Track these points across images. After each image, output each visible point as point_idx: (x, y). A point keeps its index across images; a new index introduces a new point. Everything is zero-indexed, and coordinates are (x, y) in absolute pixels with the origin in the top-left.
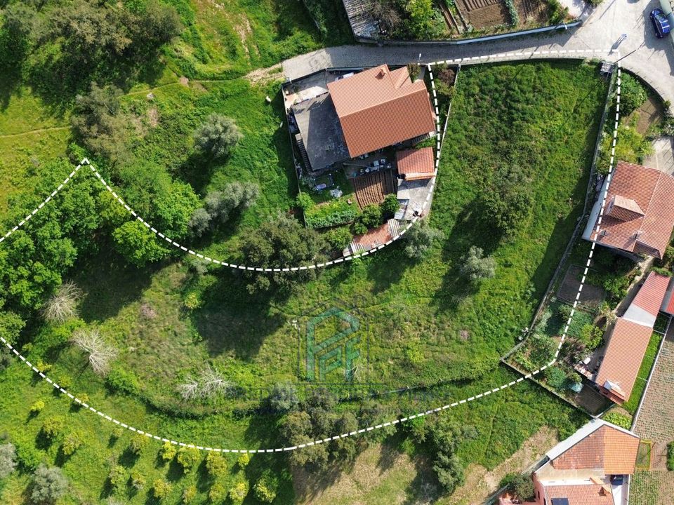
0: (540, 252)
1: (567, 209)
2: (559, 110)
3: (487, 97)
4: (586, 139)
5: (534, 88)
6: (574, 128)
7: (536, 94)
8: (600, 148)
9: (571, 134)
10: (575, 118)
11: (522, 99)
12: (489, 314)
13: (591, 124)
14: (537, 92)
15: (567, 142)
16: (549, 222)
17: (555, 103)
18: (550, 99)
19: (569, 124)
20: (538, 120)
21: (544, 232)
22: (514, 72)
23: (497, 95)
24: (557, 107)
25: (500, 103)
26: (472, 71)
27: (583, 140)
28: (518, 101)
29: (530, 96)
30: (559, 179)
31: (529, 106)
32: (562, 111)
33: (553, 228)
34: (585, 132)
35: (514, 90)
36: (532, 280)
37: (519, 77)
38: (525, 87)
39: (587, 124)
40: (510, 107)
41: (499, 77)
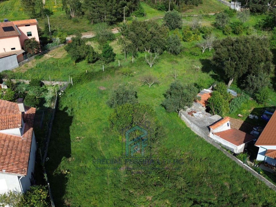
1: (66, 166)
21: (79, 144)
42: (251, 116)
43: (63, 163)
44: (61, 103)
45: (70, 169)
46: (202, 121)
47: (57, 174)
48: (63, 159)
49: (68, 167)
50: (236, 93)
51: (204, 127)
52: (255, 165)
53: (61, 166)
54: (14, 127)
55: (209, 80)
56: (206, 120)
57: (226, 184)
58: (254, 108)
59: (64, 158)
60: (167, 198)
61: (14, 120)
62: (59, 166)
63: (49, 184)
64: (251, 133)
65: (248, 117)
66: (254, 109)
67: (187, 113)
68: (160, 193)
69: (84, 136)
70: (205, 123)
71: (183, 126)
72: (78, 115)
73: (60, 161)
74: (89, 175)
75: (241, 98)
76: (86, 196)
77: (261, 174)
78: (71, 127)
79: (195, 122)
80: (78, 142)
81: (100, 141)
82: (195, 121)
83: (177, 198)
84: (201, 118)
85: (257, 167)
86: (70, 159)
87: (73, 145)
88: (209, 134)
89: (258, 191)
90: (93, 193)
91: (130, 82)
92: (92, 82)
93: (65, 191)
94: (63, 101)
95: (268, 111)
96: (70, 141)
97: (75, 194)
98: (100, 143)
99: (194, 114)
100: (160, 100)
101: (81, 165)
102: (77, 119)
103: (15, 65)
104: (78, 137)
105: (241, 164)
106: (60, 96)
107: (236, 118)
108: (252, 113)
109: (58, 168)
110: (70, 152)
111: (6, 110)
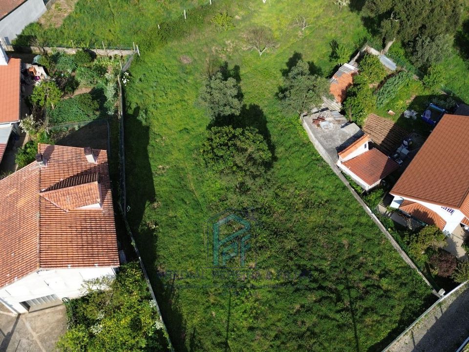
0: (155, 156)
1: (152, 216)
2: (251, 329)
3: (362, 285)
4: (181, 316)
5: (313, 334)
6: (210, 320)
7: (304, 329)
8: (153, 303)
9: (208, 307)
10: (219, 334)
11: (317, 306)
12: (174, 85)
13: (187, 340)
14: (305, 333)
15: (206, 293)
16: (165, 192)
17: (265, 336)
18: (277, 337)
19: (220, 321)
20: (269, 296)
21: (163, 178)
22: (362, 339)
23: (354, 293)
24: (259, 332)
25: (341, 287)
26: (418, 302)
27: (184, 310)
28: (319, 301)
29: (311, 320)
30: (186, 244)
31: (297, 306)
32: (244, 331)
33: (156, 187)
34: (189, 324)
35: (338, 312)
36: (147, 128)
37: (350, 335)
38: (328, 325)
39: (193, 337)
40: (321, 288)
41: (376, 317)
42: (407, 114)
43: (147, 211)
44: (129, 99)
45: (158, 221)
46: (331, 137)
47: (143, 229)
48: (146, 205)
49: (154, 217)
50: (394, 64)
51: (332, 148)
52: (388, 212)
53: (147, 215)
54: (93, 203)
55: (358, 29)
56: (337, 136)
57: (345, 241)
58: (417, 94)
59: (148, 203)
60: (272, 266)
61: (91, 193)
62: (144, 216)
63: (140, 258)
64: (397, 151)
65: (403, 115)
66: (417, 98)
67: (312, 121)
68: (265, 259)
69: (168, 163)
70: (334, 140)
71: (305, 139)
72: (155, 123)
73: (144, 208)
74: (181, 230)
75: (399, 78)
76: (180, 261)
77: (388, 231)
78: (149, 148)
79: (321, 139)
80: (163, 175)
81: (191, 173)
82: (321, 137)
83: (284, 266)
84: (330, 131)
85: (389, 215)
86: (155, 204)
87: (156, 180)
88: (337, 161)
89: (380, 253)
90: (188, 256)
91: (229, 42)
92: (170, 44)
93: (156, 254)
94: (130, 94)
95: (434, 104)
96: (152, 173)
97: (168, 257)
98: (190, 176)
99: (322, 123)
100: (275, 82)
101: (170, 215)
102: (156, 130)
103: (42, 10)
104: (160, 166)
105: (369, 213)
106: (125, 84)
107: (384, 117)
108: (410, 108)
109: (143, 219)
110: (155, 194)
111: (72, 164)
